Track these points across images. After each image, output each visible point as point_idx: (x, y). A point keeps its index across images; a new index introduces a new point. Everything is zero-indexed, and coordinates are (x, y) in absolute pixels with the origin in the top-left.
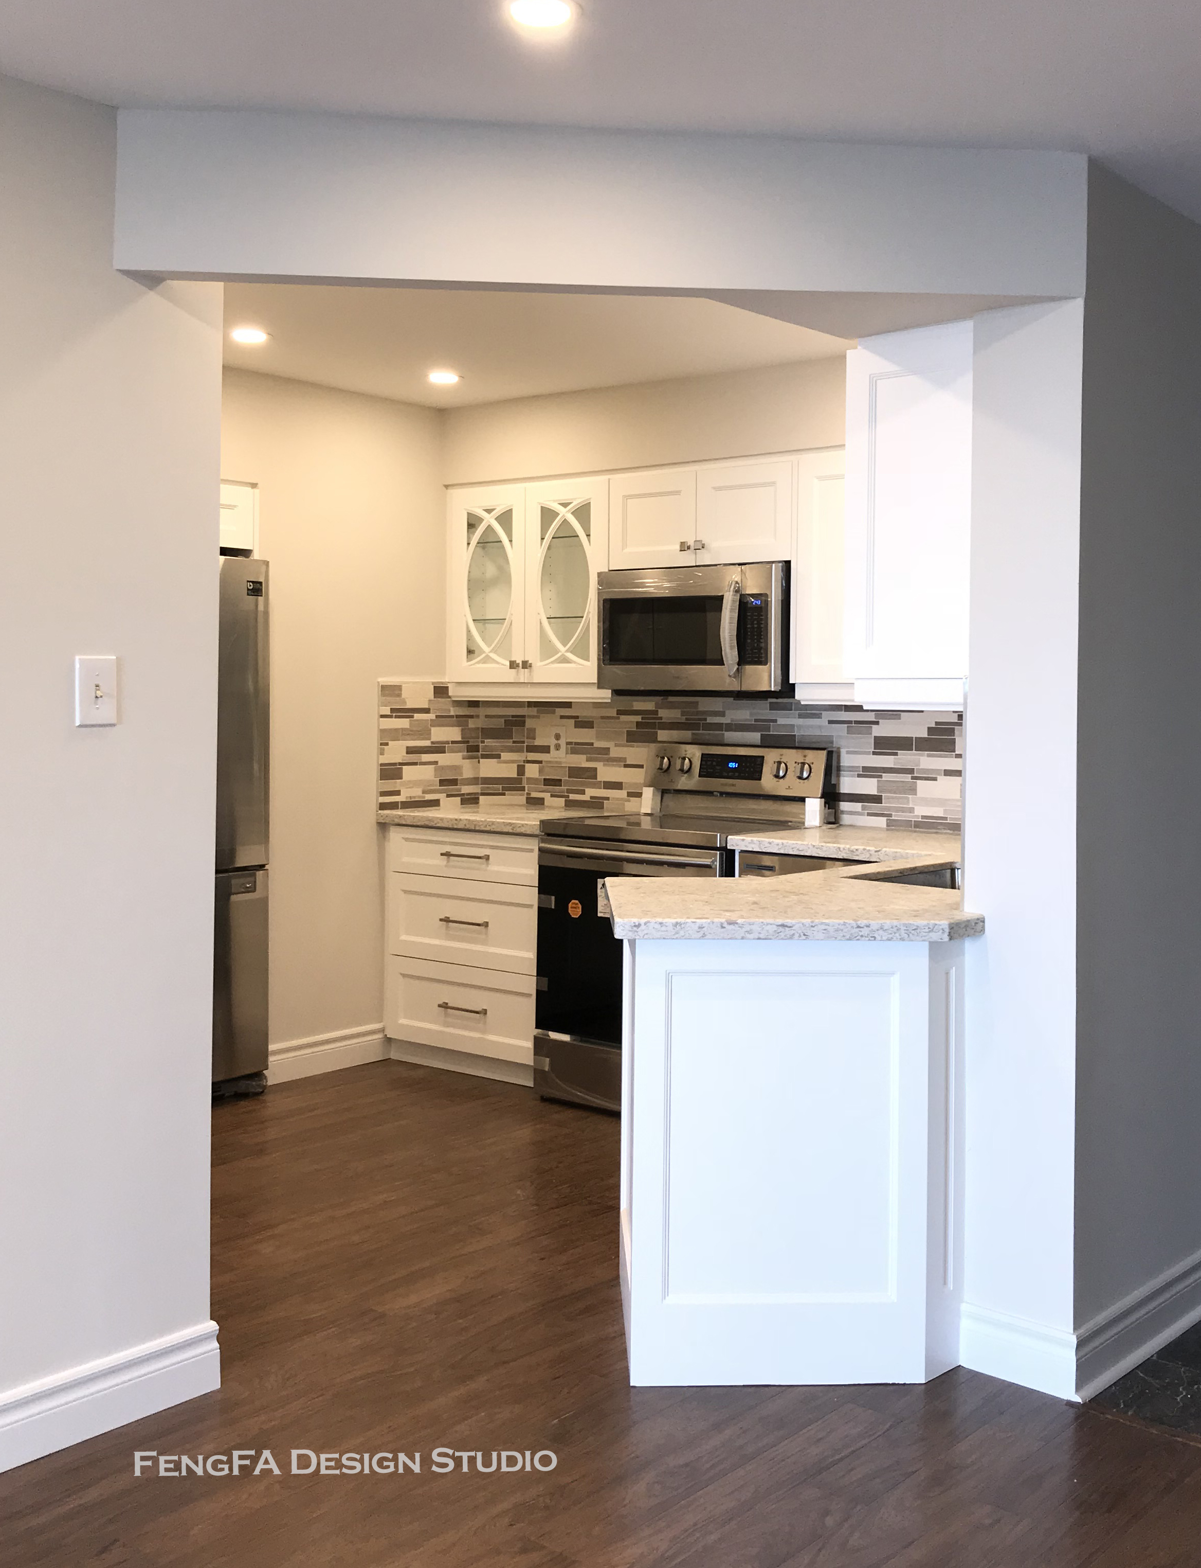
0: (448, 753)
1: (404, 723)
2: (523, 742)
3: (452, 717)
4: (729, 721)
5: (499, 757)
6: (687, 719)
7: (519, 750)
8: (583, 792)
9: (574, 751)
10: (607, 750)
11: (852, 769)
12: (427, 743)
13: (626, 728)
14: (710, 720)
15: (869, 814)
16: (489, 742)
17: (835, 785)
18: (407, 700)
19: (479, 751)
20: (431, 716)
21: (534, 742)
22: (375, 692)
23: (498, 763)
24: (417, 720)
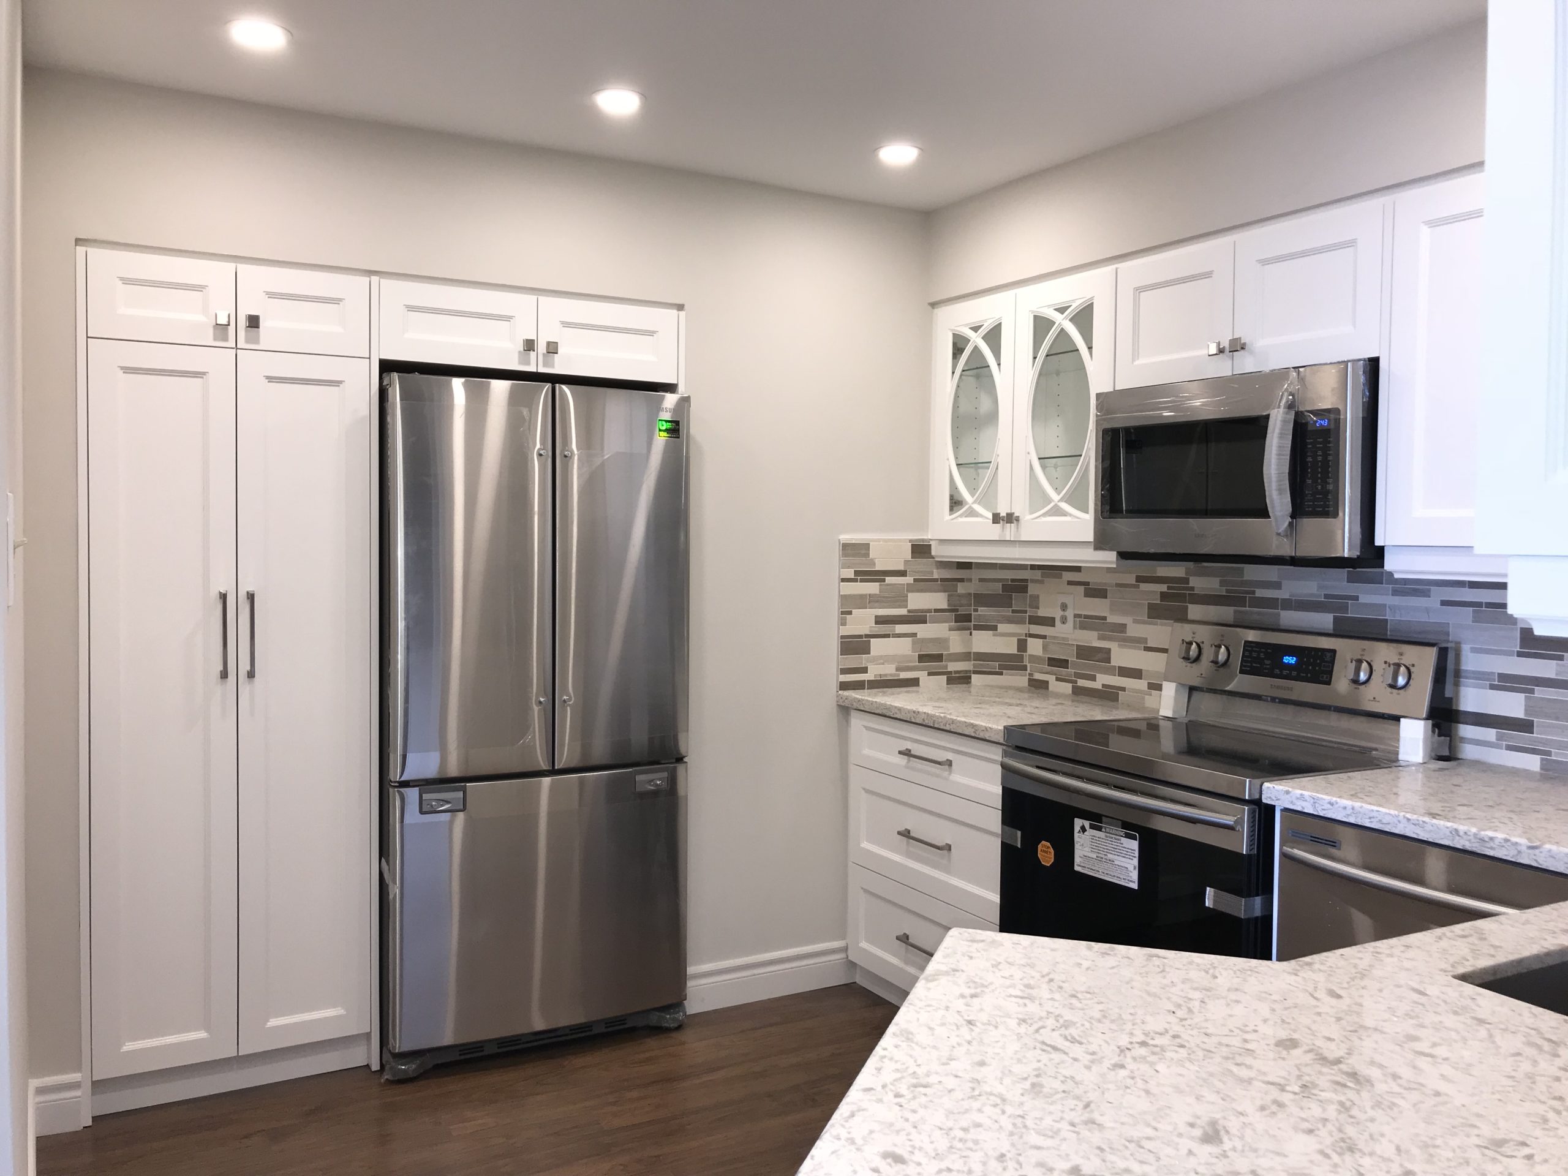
0: (929, 623)
1: (872, 588)
2: (1025, 612)
3: (936, 580)
4: (1287, 597)
5: (995, 628)
6: (1227, 591)
7: (1020, 622)
8: (1093, 678)
9: (1083, 627)
10: (1122, 628)
11: (1480, 676)
12: (903, 612)
13: (1147, 600)
14: (1260, 593)
15: (1510, 748)
16: (983, 611)
17: (1450, 699)
18: (876, 561)
19: (971, 622)
20: (909, 580)
21: (1037, 613)
22: (837, 552)
23: (994, 635)
24: (888, 585)
